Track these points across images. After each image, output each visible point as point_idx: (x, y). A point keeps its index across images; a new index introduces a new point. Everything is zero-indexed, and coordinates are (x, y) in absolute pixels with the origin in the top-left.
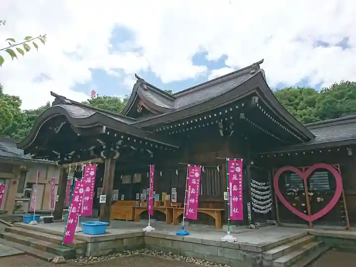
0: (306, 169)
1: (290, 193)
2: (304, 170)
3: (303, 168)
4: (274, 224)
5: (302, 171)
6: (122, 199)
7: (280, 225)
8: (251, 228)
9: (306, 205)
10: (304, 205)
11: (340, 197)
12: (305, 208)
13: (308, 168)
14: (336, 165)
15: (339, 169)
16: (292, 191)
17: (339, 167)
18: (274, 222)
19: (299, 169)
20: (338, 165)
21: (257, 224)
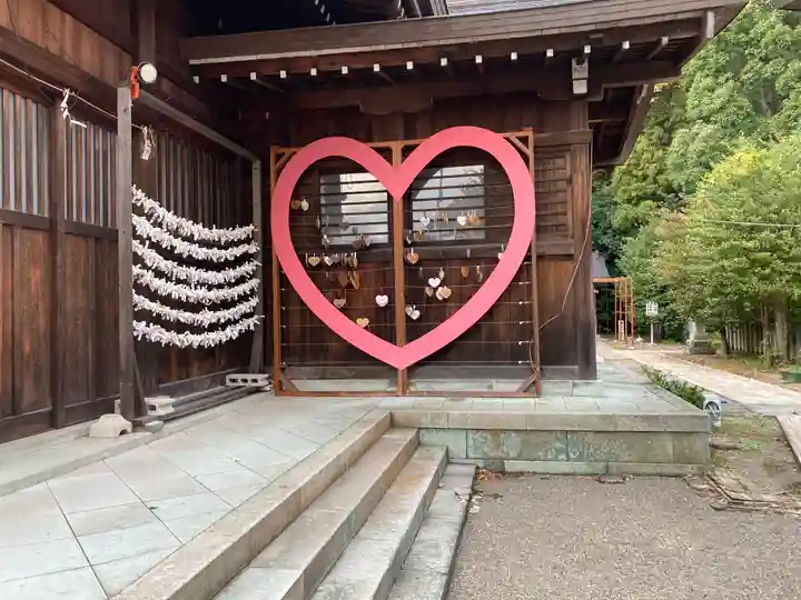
0: (407, 151)
3: (396, 147)
4: (258, 390)
5: (389, 159)
7: (280, 390)
9: (392, 300)
10: (382, 300)
13: (414, 147)
14: (521, 134)
15: (530, 152)
17: (531, 143)
18: (262, 379)
19: (379, 150)
20: (529, 133)
21: (153, 408)
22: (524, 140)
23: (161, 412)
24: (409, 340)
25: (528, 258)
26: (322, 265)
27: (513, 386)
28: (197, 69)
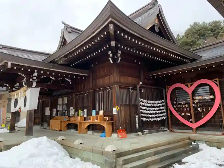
0: (191, 85)
1: (179, 105)
2: (189, 86)
3: (189, 84)
4: (166, 131)
5: (188, 87)
6: (59, 115)
7: (171, 131)
8: (138, 135)
9: (191, 114)
10: (189, 114)
11: (219, 107)
12: (190, 117)
13: (193, 84)
15: (218, 83)
16: (181, 104)
17: (218, 81)
18: (166, 129)
19: (186, 85)
20: (217, 79)
21: (145, 132)
22: (216, 81)
23: (146, 132)
24: (196, 122)
25: (220, 105)
26: (177, 107)
27: (220, 133)
28: (152, 76)
